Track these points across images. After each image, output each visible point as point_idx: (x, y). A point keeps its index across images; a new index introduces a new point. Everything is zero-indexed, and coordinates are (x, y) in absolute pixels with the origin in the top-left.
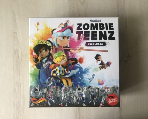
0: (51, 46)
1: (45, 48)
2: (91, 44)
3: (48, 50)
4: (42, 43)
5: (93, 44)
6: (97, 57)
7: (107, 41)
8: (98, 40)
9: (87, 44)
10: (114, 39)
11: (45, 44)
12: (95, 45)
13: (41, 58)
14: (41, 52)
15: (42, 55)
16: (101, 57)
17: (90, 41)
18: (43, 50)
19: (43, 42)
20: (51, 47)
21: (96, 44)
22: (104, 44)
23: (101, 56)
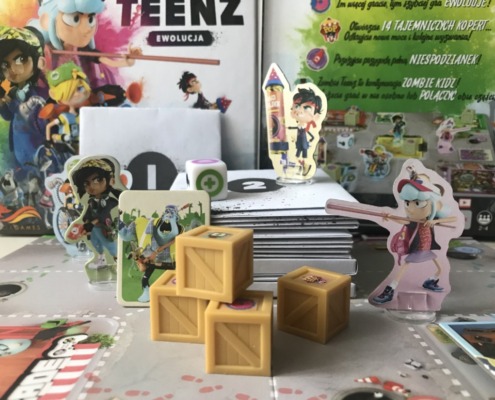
0: (38, 44)
1: (19, 52)
2: (165, 38)
3: (30, 59)
4: (10, 37)
5: (173, 38)
6: (186, 82)
7: (218, 29)
8: (188, 26)
9: (152, 40)
10: (239, 21)
11: (20, 38)
12: (179, 40)
13: (12, 84)
14: (9, 66)
15: (13, 76)
16: (197, 82)
17: (163, 27)
18: (15, 59)
19: (12, 31)
20: (40, 50)
21: (180, 38)
22: (208, 39)
23: (198, 79)
